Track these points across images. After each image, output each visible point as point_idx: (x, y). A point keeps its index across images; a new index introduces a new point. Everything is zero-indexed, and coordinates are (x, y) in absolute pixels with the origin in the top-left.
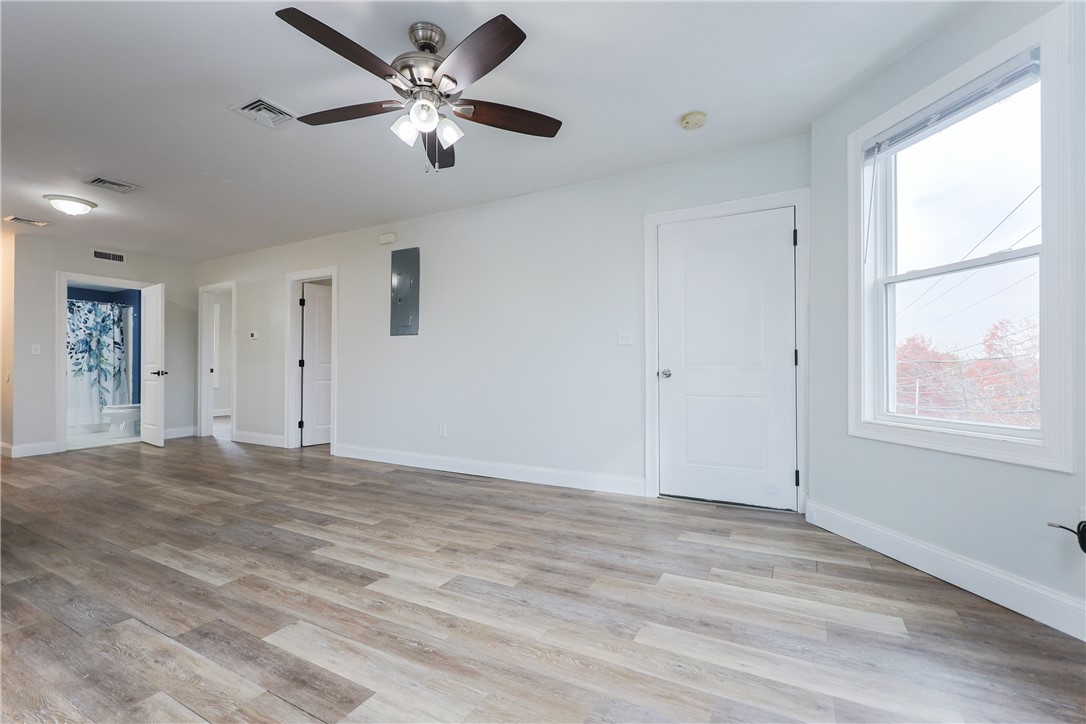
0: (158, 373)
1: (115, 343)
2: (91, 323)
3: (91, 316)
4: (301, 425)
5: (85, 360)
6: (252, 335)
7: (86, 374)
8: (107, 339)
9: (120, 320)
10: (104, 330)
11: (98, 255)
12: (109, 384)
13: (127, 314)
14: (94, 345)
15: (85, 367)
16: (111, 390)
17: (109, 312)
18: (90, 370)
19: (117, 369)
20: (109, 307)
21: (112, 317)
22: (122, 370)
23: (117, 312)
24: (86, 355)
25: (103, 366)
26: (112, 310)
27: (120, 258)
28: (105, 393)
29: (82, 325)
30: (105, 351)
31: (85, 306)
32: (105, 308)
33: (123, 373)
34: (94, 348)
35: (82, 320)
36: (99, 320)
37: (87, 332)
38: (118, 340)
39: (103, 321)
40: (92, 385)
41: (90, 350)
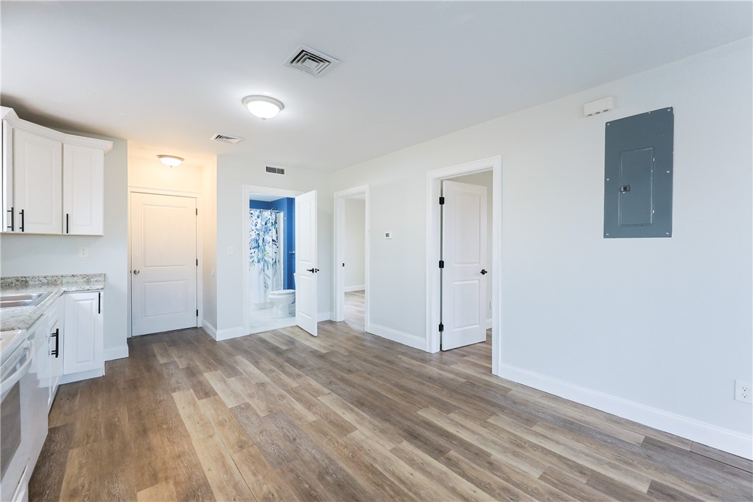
0: (313, 271)
1: (273, 240)
2: (259, 226)
3: (259, 220)
4: (441, 328)
5: (257, 254)
6: (387, 235)
7: (257, 264)
8: (268, 238)
9: (276, 223)
10: (267, 231)
11: (269, 169)
12: (270, 272)
13: (279, 217)
14: (260, 242)
15: (256, 260)
16: (271, 277)
17: (269, 217)
18: (259, 262)
19: (274, 260)
20: (270, 213)
21: (271, 221)
22: (277, 261)
23: (274, 216)
24: (256, 250)
25: (266, 258)
26: (271, 215)
27: (282, 172)
28: (267, 279)
29: (254, 228)
30: (267, 247)
31: (256, 212)
32: (267, 214)
33: (277, 263)
34: (260, 245)
35: (254, 224)
36: (264, 223)
37: (257, 232)
38: (275, 239)
39: (266, 224)
40: (260, 274)
41: (259, 246)
